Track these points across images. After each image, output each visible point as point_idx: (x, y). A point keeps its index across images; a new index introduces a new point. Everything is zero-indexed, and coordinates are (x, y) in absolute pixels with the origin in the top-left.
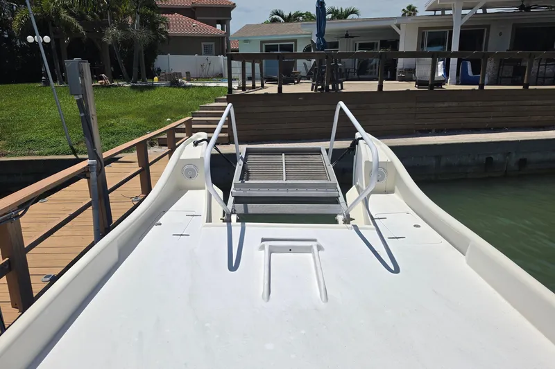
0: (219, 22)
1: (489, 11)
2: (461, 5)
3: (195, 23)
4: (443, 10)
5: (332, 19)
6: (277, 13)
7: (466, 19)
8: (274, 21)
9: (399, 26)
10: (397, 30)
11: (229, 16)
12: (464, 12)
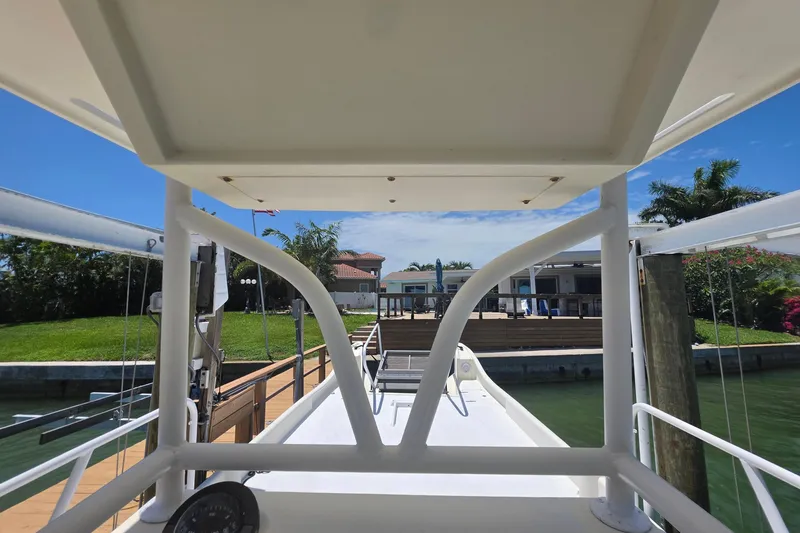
0: (373, 269)
1: (556, 266)
3: (356, 270)
6: (414, 265)
7: (538, 271)
8: (412, 270)
11: (380, 266)
12: (537, 267)
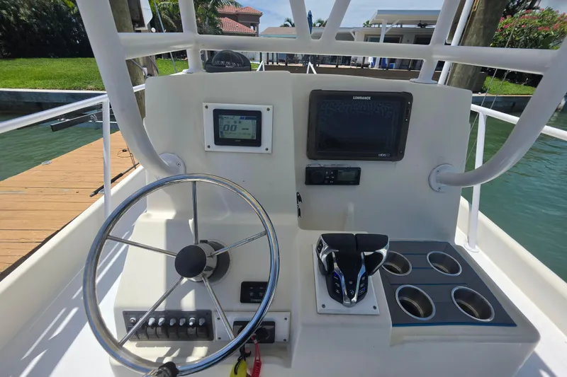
0: (252, 25)
1: (404, 26)
2: (387, 21)
3: (238, 25)
4: (379, 24)
5: (320, 26)
6: (288, 21)
7: (388, 30)
8: (286, 25)
9: (354, 33)
10: (353, 34)
11: (259, 21)
12: (388, 26)
